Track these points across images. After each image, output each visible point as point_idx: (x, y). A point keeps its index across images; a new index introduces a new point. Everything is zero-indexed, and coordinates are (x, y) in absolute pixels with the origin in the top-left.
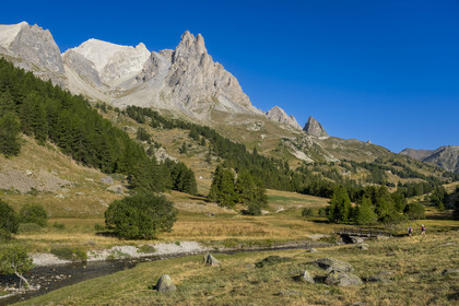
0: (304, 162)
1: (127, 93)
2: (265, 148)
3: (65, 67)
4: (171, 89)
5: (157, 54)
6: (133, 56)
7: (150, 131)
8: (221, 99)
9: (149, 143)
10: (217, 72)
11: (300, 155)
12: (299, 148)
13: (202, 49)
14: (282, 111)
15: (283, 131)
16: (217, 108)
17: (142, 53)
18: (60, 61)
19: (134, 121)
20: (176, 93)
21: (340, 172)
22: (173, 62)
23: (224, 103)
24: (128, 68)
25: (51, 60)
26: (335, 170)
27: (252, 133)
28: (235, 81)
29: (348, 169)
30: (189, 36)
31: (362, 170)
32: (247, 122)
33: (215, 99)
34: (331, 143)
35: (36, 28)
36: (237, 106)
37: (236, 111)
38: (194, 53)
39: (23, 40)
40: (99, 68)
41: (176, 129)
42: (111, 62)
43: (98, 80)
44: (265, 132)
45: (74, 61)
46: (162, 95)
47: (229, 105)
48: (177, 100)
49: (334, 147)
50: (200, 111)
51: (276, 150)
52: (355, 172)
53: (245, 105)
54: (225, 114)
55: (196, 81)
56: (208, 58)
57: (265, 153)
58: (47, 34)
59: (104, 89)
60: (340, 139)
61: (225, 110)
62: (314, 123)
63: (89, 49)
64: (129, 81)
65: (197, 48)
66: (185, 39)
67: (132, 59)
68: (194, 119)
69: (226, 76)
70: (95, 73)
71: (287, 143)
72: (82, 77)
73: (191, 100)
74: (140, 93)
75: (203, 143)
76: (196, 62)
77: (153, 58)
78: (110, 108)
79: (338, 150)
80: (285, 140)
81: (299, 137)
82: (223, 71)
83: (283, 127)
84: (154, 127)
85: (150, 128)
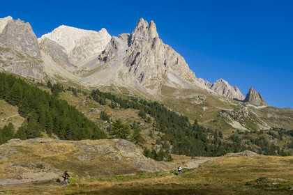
0: (238, 130)
1: (92, 72)
2: (206, 119)
3: (42, 52)
4: (128, 68)
5: (116, 39)
6: (96, 40)
7: (110, 112)
8: (170, 76)
9: (109, 122)
10: (167, 53)
11: (236, 125)
12: (235, 119)
13: (155, 34)
14: (226, 83)
15: (222, 104)
16: (167, 84)
17: (104, 36)
18: (38, 47)
19: (97, 104)
20: (132, 72)
21: (267, 139)
22: (129, 45)
23: (173, 81)
24: (93, 50)
25: (30, 47)
26: (263, 138)
27: (196, 106)
28: (182, 60)
29: (274, 136)
30: (143, 22)
31: (288, 137)
32: (191, 97)
33: (164, 77)
34: (266, 112)
35: (19, 22)
36: (183, 82)
37: (183, 86)
38: (147, 37)
39: (9, 32)
40: (68, 50)
41: (130, 109)
42: (78, 45)
43: (67, 61)
44: (207, 105)
45: (48, 46)
46: (121, 74)
47: (177, 81)
48: (133, 77)
49: (269, 116)
50: (152, 87)
51: (214, 121)
52: (281, 139)
53: (191, 81)
54: (173, 90)
55: (149, 61)
56: (159, 42)
57: (205, 124)
58: (28, 26)
59: (73, 69)
60: (275, 109)
61: (173, 86)
62: (254, 93)
63: (60, 34)
64: (93, 62)
65: (150, 33)
66: (140, 25)
67: (96, 42)
68: (147, 94)
69: (175, 56)
70: (65, 56)
71: (225, 114)
72: (55, 60)
73: (145, 78)
74: (102, 72)
75: (149, 121)
76: (149, 46)
77: (113, 42)
78: (79, 91)
79: (272, 119)
80: (223, 111)
81: (236, 109)
82: (172, 51)
83: (222, 100)
84: (113, 108)
85: (110, 109)
